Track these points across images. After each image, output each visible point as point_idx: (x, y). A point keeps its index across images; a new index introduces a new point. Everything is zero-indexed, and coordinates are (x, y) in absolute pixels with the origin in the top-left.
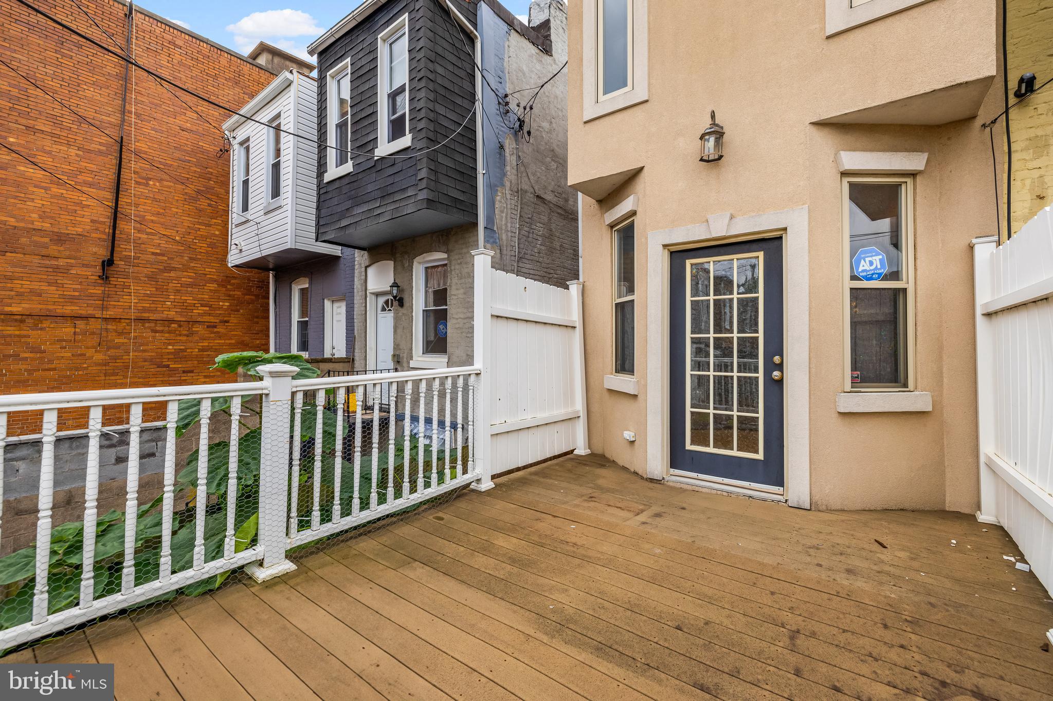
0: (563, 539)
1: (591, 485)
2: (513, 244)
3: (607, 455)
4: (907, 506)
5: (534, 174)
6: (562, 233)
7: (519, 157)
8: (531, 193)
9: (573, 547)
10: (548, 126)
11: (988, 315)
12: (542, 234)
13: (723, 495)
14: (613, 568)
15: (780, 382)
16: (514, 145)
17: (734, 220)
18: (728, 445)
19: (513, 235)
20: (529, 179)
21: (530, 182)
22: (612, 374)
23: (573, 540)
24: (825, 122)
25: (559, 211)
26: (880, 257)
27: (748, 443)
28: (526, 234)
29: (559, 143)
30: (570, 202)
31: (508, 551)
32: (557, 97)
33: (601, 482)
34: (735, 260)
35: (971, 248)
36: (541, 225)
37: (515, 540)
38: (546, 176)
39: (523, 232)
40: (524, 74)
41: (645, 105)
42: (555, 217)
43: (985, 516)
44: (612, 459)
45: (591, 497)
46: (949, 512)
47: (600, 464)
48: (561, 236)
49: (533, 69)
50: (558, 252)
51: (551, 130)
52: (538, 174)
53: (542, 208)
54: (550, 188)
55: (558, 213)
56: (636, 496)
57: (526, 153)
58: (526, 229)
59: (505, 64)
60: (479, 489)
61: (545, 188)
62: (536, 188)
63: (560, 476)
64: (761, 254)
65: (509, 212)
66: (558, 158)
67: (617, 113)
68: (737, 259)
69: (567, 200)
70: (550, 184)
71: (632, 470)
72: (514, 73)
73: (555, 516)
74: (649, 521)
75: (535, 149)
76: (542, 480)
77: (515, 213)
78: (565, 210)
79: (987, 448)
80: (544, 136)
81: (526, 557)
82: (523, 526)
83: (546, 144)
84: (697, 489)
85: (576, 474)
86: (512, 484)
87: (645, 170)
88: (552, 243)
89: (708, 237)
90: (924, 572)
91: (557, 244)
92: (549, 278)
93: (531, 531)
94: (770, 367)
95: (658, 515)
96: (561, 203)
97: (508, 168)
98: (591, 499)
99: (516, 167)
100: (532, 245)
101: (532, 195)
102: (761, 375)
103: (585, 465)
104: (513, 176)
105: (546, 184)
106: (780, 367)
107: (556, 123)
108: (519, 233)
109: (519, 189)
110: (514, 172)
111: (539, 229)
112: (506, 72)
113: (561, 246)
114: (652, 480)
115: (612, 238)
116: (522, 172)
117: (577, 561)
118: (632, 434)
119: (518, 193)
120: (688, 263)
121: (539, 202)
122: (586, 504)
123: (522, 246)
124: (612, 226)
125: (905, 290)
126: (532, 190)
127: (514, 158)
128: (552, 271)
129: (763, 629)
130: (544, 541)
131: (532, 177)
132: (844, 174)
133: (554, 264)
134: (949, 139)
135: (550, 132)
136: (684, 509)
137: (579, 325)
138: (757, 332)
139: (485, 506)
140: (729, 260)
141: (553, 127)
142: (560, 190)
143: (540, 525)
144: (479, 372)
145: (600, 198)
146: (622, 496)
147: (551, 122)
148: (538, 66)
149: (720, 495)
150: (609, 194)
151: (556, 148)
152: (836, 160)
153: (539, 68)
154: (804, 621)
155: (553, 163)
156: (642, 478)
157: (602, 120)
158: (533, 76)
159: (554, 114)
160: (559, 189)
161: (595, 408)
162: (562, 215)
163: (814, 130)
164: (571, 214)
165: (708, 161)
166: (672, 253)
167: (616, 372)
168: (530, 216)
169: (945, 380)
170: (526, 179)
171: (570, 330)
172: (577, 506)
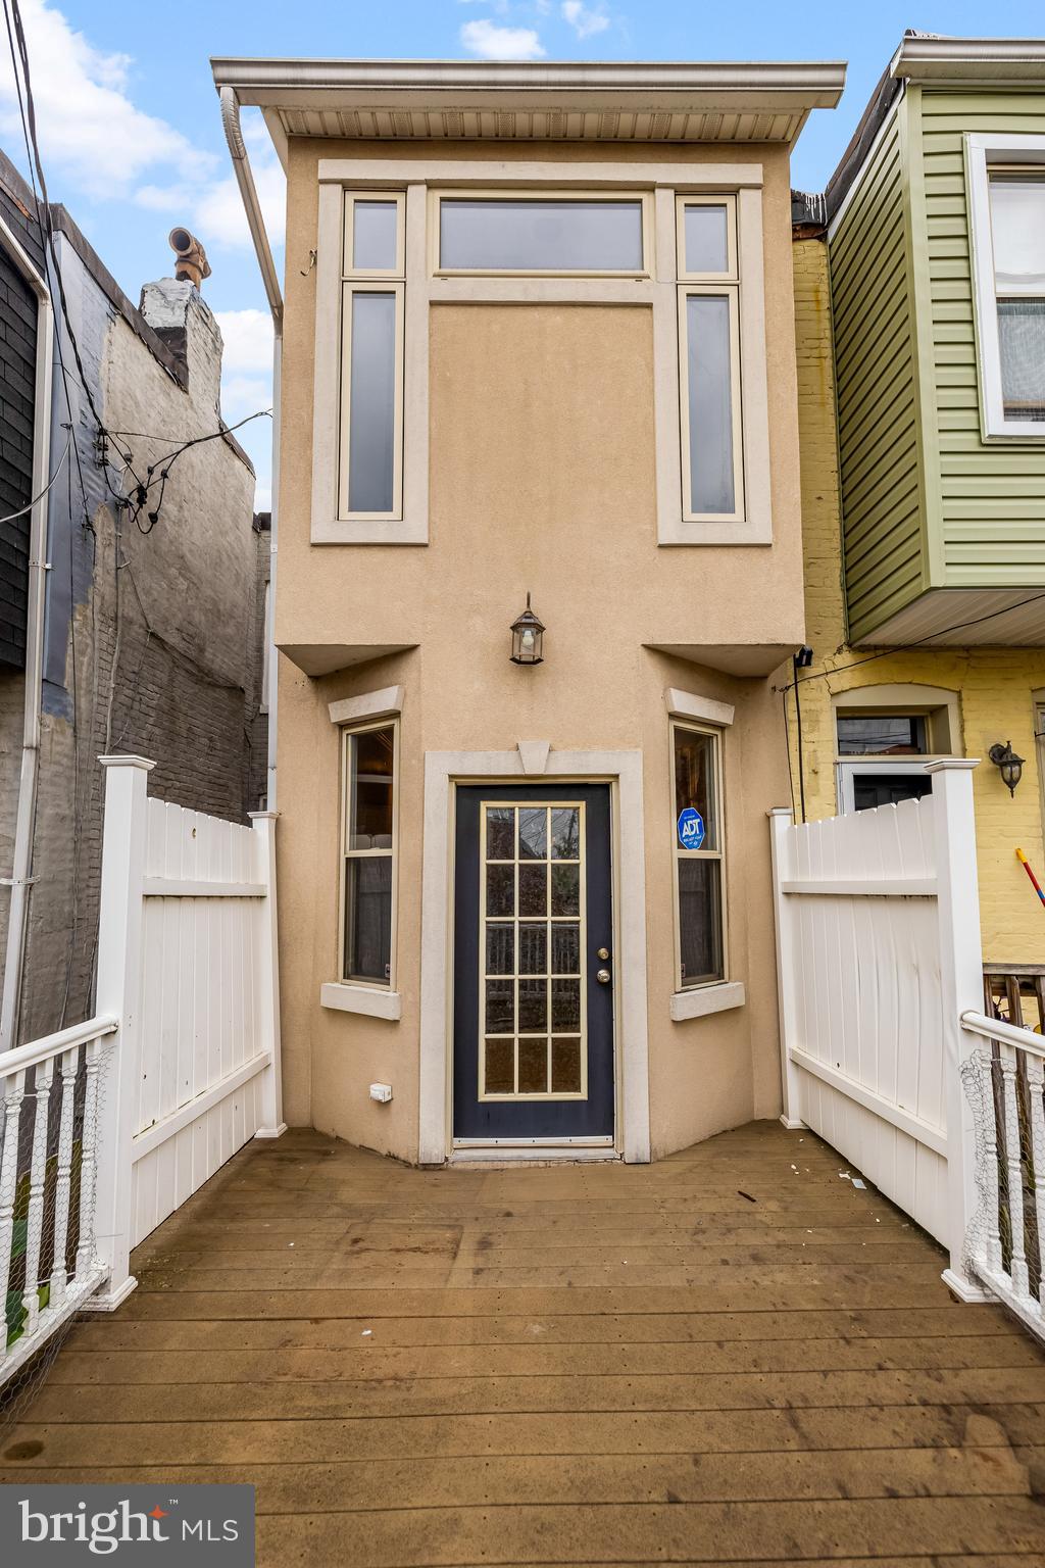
0: (365, 1375)
1: (336, 1210)
2: (100, 718)
3: (320, 1127)
4: (728, 1126)
5: (148, 593)
6: (192, 708)
7: (122, 553)
8: (141, 626)
9: (398, 1388)
10: (176, 513)
11: (787, 894)
12: (158, 704)
13: (539, 1167)
14: (496, 1409)
15: (608, 987)
16: (112, 530)
17: (553, 754)
18: (539, 1086)
19: (102, 701)
20: (138, 599)
21: (140, 606)
22: (336, 980)
23: (386, 1367)
24: (659, 648)
25: (189, 666)
26: (698, 820)
27: (566, 1080)
28: (128, 702)
29: (193, 548)
30: (206, 654)
31: (270, 1470)
32: (192, 466)
33: (348, 1195)
34: (549, 809)
35: (768, 818)
36: (156, 689)
37: (267, 1430)
38: (168, 599)
39: (122, 698)
40: (137, 404)
41: (422, 550)
42: (181, 677)
43: (792, 1122)
44: (333, 1135)
45: (356, 1241)
46: (759, 1121)
47: (318, 1152)
48: (190, 712)
49: (154, 403)
50: (184, 741)
51: (180, 520)
52: (155, 593)
53: (159, 657)
54: (175, 623)
55: (187, 671)
56: (424, 1212)
57: (135, 550)
58: (127, 692)
59: (102, 372)
60: (103, 1307)
61: (166, 621)
62: (150, 618)
63: (264, 1204)
64: (582, 805)
65: (97, 655)
66: (190, 572)
67: (374, 549)
68: (552, 808)
69: (202, 650)
70: (174, 615)
71: (384, 1152)
72: (119, 395)
73: (316, 1320)
74: (480, 1262)
75: (152, 546)
76: (231, 1226)
77: (109, 658)
78: (198, 666)
79: (792, 1042)
80: (168, 527)
81: (321, 1468)
82: (263, 1377)
83: (171, 542)
84: (499, 1165)
85: (290, 1191)
86: (172, 1260)
87: (421, 650)
88: (173, 723)
89: (519, 773)
90: (810, 1228)
91: (182, 727)
92: (167, 788)
93: (289, 1383)
94: (596, 963)
95: (484, 1244)
96: (193, 654)
97: (98, 570)
98: (356, 1248)
99: (114, 572)
100: (138, 723)
101: (141, 631)
102: (582, 976)
103: (293, 1160)
104: (108, 588)
105: (167, 614)
106: (608, 964)
107: (189, 511)
108: (114, 700)
109: (120, 615)
110: (111, 579)
111: (152, 696)
112: (103, 386)
113: (189, 730)
114: (426, 1167)
115: (340, 746)
116: (125, 584)
117: (427, 1425)
118: (387, 1089)
119: (116, 621)
120: (484, 805)
121: (153, 646)
122: (355, 1264)
123: (118, 724)
124: (342, 726)
125: (718, 861)
126: (143, 622)
127: (111, 554)
128: (172, 776)
129: (757, 1426)
130: (332, 1402)
131: (143, 597)
132: (673, 716)
133: (176, 762)
134: (747, 694)
135: (179, 523)
136: (509, 1214)
137: (270, 892)
138: (577, 913)
139: (140, 1355)
140: (541, 808)
141: (184, 516)
142: (192, 630)
143: (301, 1357)
144: (114, 1029)
145: (316, 673)
146: (404, 1218)
147: (181, 507)
148: (163, 401)
149: (535, 1167)
150: (337, 671)
151: (188, 555)
152: (666, 698)
153: (164, 405)
154: (781, 1380)
155: (182, 579)
156: (407, 1164)
157: (346, 551)
158: (153, 415)
159: (186, 493)
160: (190, 627)
161: (298, 1041)
162: (194, 674)
163: (644, 654)
164: (207, 675)
165: (519, 662)
166: (459, 788)
167: (344, 978)
168: (136, 669)
169: (750, 966)
170: (132, 598)
171: (255, 902)
172: (344, 1274)
